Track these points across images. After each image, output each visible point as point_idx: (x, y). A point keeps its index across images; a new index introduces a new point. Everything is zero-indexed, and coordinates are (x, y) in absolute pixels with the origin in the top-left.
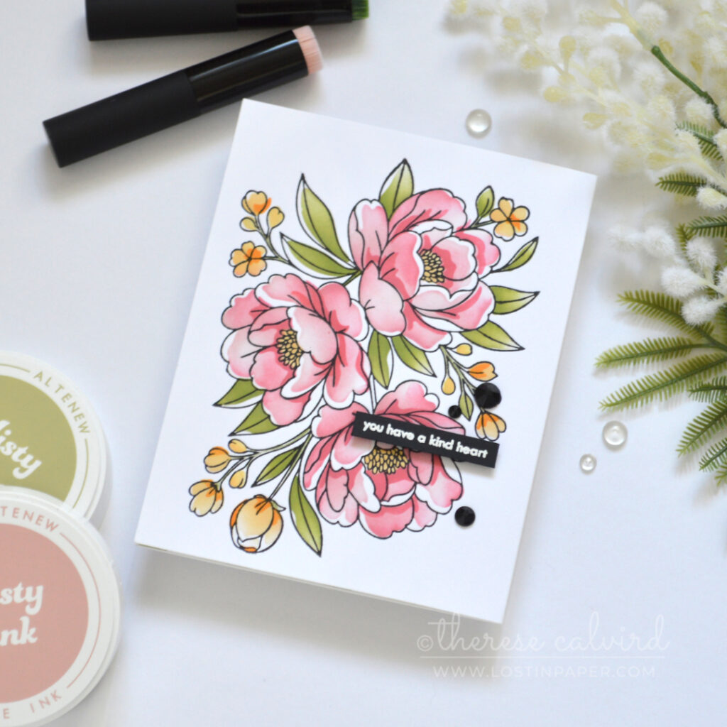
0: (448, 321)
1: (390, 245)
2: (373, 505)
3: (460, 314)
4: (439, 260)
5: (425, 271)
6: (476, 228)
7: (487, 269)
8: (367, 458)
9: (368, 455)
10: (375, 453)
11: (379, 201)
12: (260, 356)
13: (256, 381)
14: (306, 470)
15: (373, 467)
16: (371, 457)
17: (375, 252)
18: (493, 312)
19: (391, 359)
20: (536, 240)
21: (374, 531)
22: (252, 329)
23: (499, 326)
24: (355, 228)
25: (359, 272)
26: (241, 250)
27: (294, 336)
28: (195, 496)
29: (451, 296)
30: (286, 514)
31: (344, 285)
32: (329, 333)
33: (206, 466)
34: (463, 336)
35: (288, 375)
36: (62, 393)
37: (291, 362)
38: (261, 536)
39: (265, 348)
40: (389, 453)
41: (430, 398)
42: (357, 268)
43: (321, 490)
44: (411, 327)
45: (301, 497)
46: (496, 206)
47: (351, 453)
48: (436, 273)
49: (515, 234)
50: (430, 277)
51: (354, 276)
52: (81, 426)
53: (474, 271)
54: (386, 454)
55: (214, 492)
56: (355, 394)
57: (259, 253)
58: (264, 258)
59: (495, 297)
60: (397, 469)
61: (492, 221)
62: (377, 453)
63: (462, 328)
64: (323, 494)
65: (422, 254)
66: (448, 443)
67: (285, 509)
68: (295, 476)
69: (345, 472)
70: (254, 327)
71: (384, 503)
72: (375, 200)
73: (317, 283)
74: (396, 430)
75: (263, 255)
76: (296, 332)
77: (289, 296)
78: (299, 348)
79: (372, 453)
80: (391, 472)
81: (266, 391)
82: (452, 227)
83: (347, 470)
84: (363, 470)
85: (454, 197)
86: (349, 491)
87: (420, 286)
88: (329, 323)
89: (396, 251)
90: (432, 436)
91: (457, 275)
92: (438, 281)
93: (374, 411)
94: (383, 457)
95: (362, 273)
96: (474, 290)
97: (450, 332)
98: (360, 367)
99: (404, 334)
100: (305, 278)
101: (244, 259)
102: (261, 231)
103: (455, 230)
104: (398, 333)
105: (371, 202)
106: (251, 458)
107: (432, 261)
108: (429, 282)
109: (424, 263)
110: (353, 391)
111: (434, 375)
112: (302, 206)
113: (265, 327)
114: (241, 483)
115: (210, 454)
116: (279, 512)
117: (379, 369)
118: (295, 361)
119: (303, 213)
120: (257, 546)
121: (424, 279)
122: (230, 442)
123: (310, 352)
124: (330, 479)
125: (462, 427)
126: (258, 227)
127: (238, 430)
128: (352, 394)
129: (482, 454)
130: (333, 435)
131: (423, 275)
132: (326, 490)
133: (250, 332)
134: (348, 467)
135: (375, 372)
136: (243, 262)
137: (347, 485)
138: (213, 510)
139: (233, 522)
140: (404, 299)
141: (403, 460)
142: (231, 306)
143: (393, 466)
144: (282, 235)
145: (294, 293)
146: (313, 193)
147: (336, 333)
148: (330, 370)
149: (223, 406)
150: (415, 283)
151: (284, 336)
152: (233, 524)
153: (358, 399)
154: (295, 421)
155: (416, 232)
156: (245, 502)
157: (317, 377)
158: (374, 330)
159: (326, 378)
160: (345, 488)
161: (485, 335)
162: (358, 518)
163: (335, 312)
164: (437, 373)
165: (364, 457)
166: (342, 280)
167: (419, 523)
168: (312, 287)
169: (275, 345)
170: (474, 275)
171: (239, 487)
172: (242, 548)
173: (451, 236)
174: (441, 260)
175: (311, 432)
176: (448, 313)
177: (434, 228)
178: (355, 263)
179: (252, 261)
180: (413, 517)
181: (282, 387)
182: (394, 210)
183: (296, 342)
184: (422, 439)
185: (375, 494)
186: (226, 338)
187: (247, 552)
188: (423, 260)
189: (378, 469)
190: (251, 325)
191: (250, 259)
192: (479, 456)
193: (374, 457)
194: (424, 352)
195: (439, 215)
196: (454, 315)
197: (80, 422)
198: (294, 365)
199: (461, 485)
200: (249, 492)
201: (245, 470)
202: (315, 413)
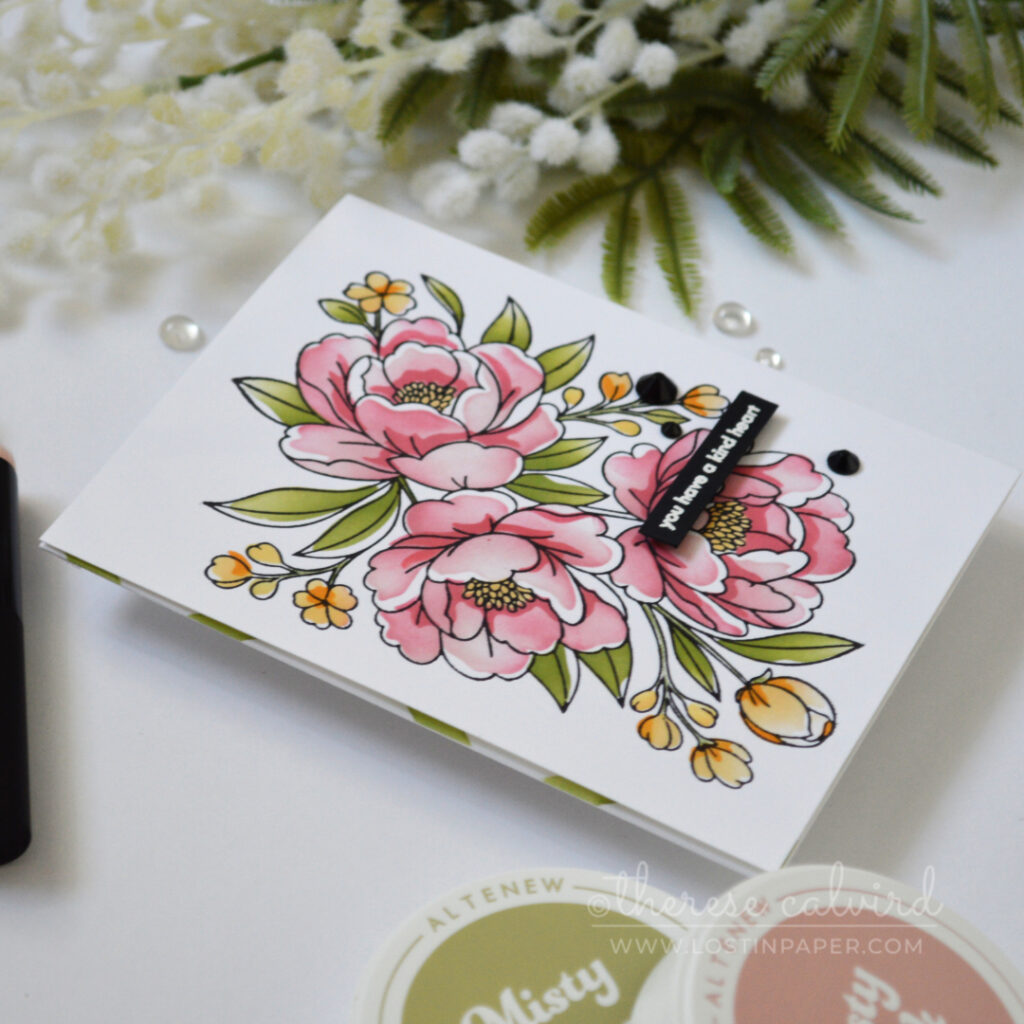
0: (520, 401)
1: (368, 432)
2: (795, 560)
3: (514, 385)
4: (418, 384)
5: (429, 404)
6: (381, 333)
7: (453, 339)
8: (715, 547)
9: (712, 545)
10: (711, 536)
11: (289, 427)
12: (497, 633)
13: (541, 649)
14: (713, 627)
15: (733, 543)
16: (714, 541)
17: (374, 452)
18: (524, 350)
19: (559, 478)
20: (425, 278)
21: (840, 570)
22: (448, 631)
23: (549, 351)
24: (324, 466)
25: (401, 480)
26: (304, 609)
27: (478, 585)
28: (715, 777)
29: (480, 387)
30: (778, 671)
31: (414, 502)
32: (489, 540)
33: (666, 748)
34: (549, 391)
35: (543, 608)
36: (478, 898)
37: (521, 598)
38: (808, 710)
39: (486, 625)
40: (715, 519)
41: (640, 452)
42: (392, 481)
43: (751, 616)
44: (515, 443)
45: (754, 644)
46: (355, 303)
47: (702, 565)
48: (437, 394)
49: (408, 295)
50: (441, 402)
51: (403, 487)
52: (548, 888)
53: (451, 352)
54: (716, 522)
55: (715, 750)
56: (603, 535)
57: (319, 588)
58: (331, 585)
59: (500, 342)
60: (744, 517)
61: (377, 313)
62: (712, 533)
63: (537, 390)
64: (758, 616)
65: (400, 401)
66: (725, 442)
67: (769, 670)
68: (717, 642)
69: (730, 580)
70: (445, 626)
71: (797, 546)
72: (285, 432)
73: (399, 533)
74: (687, 492)
75: (325, 586)
76: (472, 580)
77: (407, 572)
78: (501, 583)
79: (709, 539)
80: (749, 524)
81: (559, 642)
82: (370, 357)
83: (728, 577)
84: (734, 557)
85: (321, 342)
86: (764, 583)
87: (451, 416)
88: (473, 536)
89: (383, 428)
90: (709, 456)
91: (451, 372)
92: (451, 395)
93: (639, 519)
94: (720, 528)
95: (404, 477)
96: (480, 361)
97: (539, 404)
98: (561, 518)
99: (525, 454)
100: (385, 544)
101: (322, 609)
102: (282, 577)
103: (375, 355)
104: (519, 461)
105: (287, 436)
106: (670, 690)
107: (416, 392)
108: (448, 405)
109: (414, 402)
110: (598, 535)
111: (604, 439)
112: (260, 517)
113: (451, 615)
114: (709, 712)
115: (647, 739)
116: (771, 679)
117: (573, 497)
118: (522, 593)
119: (271, 519)
120: (825, 720)
121: (442, 409)
122: (634, 708)
123: (514, 572)
124: (735, 601)
125: (698, 431)
126: (274, 579)
127: (616, 692)
128: (602, 539)
129: (754, 412)
130: (664, 579)
131: (436, 408)
132: (754, 611)
133: (452, 635)
134: (722, 573)
135: (575, 502)
136: (327, 612)
137: (753, 583)
138: (747, 759)
139: (775, 739)
140: (465, 439)
141: (733, 507)
142: (398, 646)
143: (740, 520)
144: (299, 554)
145: (404, 565)
146: (243, 499)
147: (492, 532)
148: (550, 554)
149: (568, 700)
150: (445, 421)
151: (474, 595)
152: (778, 740)
153: (613, 532)
154: (625, 618)
155: (360, 399)
156: (743, 715)
157: (558, 572)
158: (504, 486)
159: (564, 564)
160: (757, 586)
161: (558, 368)
162: (812, 584)
163: (455, 524)
164: (603, 435)
165: (712, 550)
166: (406, 502)
167: (839, 516)
168: (402, 540)
169: (486, 611)
170: (456, 354)
171: (716, 717)
172: (822, 738)
173: (383, 362)
174: (417, 381)
175: (650, 605)
176: (507, 397)
177: (362, 376)
178: (382, 481)
179: (329, 600)
180: (828, 520)
181: (561, 621)
182: (313, 413)
183: (490, 583)
184: (709, 468)
185: (779, 553)
186: (452, 666)
187: (831, 733)
188: (410, 402)
189: (738, 538)
190: (441, 631)
191: (325, 603)
192: (755, 415)
193: (717, 538)
194: (561, 439)
195: (344, 367)
196: (512, 393)
197: (540, 887)
198: (529, 597)
199: (790, 455)
200: (728, 707)
201: (688, 702)
202: (620, 592)
